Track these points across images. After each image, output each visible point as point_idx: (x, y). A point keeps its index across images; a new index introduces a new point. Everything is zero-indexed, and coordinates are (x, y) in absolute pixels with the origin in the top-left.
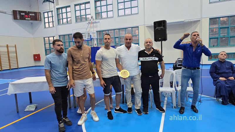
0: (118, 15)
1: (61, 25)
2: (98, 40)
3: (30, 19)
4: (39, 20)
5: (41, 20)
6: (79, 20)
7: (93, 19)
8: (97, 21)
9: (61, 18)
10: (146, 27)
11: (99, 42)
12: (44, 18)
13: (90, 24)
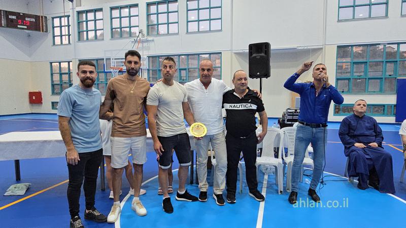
0: (187, 31)
1: (83, 41)
2: (151, 71)
3: (26, 27)
4: (43, 31)
5: (47, 31)
6: (117, 36)
7: (143, 35)
8: (150, 38)
9: (85, 29)
10: (234, 55)
11: (151, 76)
12: (54, 27)
13: (137, 44)
